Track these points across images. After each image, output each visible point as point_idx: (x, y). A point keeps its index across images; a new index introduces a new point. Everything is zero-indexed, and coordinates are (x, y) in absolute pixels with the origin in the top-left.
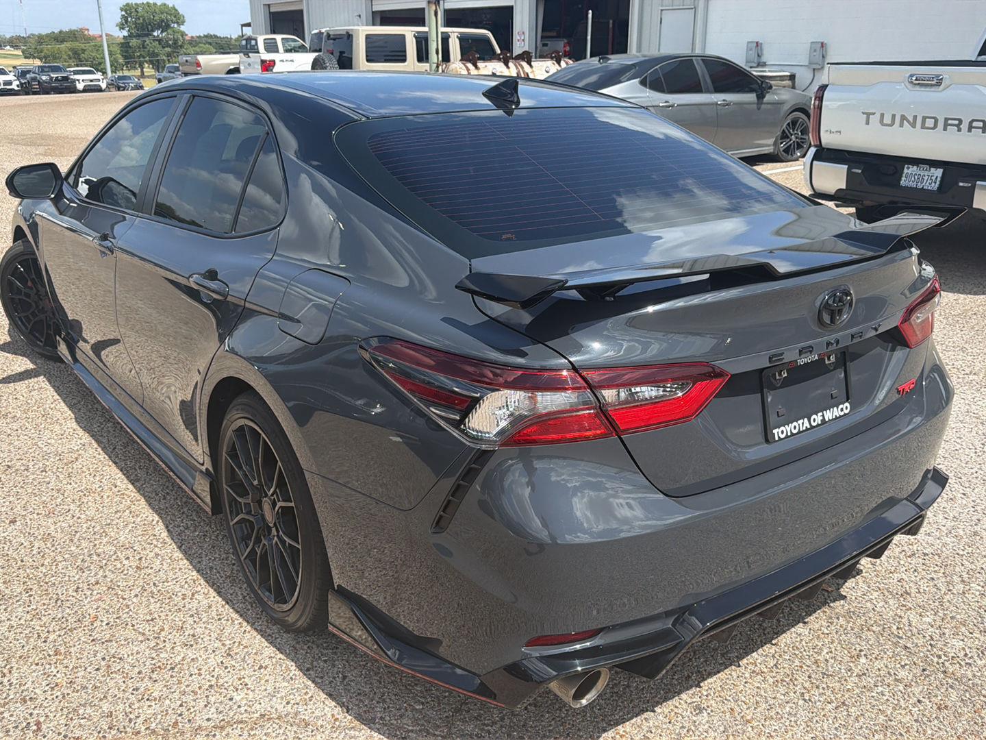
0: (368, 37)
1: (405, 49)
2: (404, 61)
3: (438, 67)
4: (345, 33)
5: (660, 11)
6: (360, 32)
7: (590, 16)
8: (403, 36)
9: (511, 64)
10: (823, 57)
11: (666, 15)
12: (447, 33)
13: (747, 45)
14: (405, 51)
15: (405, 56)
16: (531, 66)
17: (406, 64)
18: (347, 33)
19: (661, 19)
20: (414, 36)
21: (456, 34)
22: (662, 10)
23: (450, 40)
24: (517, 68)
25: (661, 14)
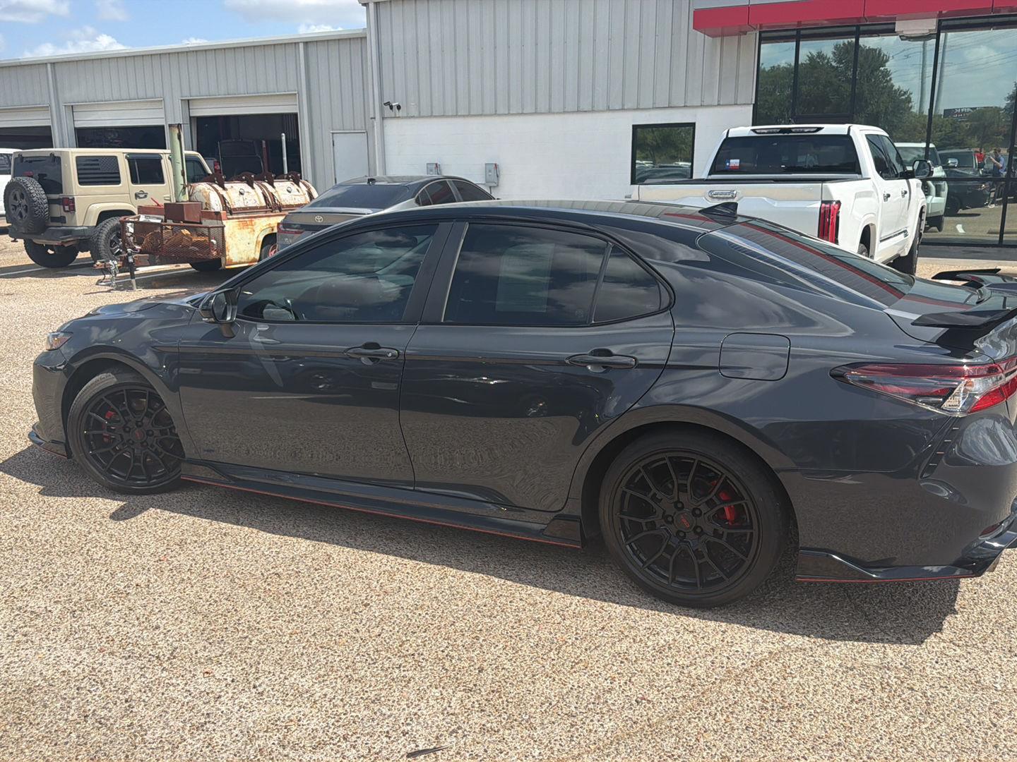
0: (78, 158)
1: (119, 170)
2: (119, 182)
3: (184, 188)
4: (49, 155)
5: (331, 134)
6: (70, 154)
7: (284, 138)
8: (115, 158)
9: (255, 185)
10: (498, 176)
11: (338, 139)
12: (158, 154)
13: (427, 168)
14: (119, 173)
15: (119, 177)
16: (274, 187)
17: (120, 185)
18: (51, 154)
19: (333, 142)
20: (126, 157)
21: (167, 156)
22: (333, 133)
23: (162, 161)
24: (261, 189)
25: (333, 136)
